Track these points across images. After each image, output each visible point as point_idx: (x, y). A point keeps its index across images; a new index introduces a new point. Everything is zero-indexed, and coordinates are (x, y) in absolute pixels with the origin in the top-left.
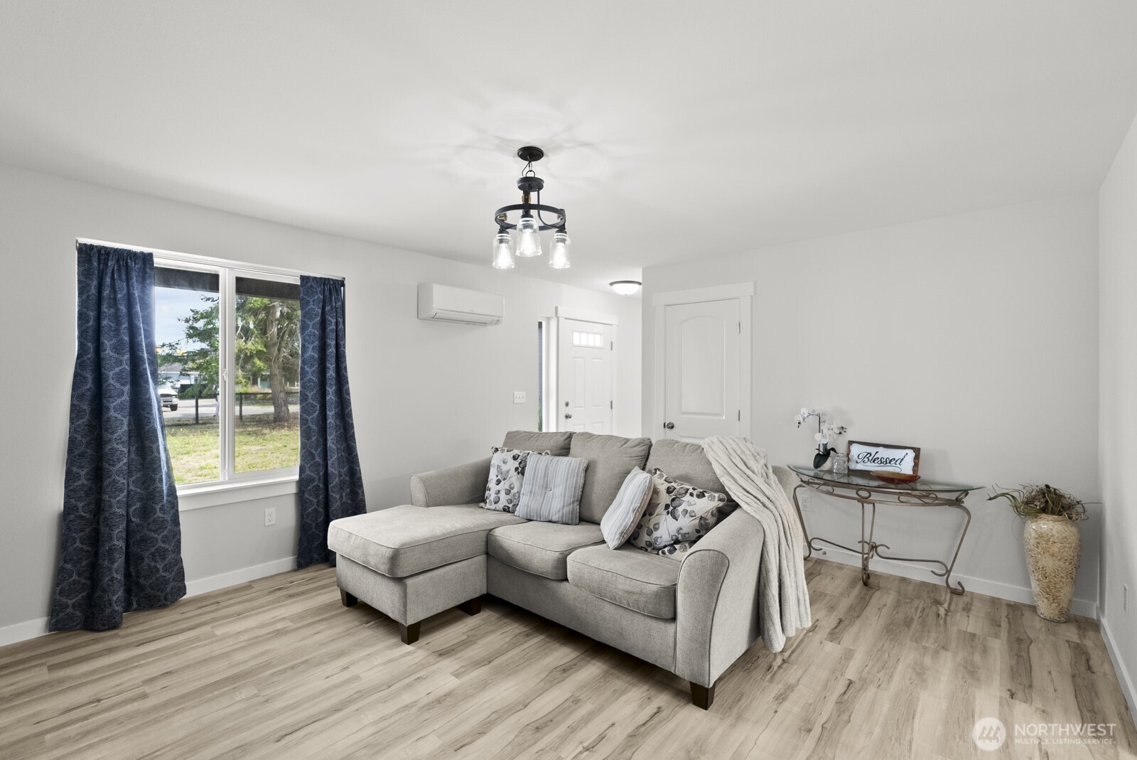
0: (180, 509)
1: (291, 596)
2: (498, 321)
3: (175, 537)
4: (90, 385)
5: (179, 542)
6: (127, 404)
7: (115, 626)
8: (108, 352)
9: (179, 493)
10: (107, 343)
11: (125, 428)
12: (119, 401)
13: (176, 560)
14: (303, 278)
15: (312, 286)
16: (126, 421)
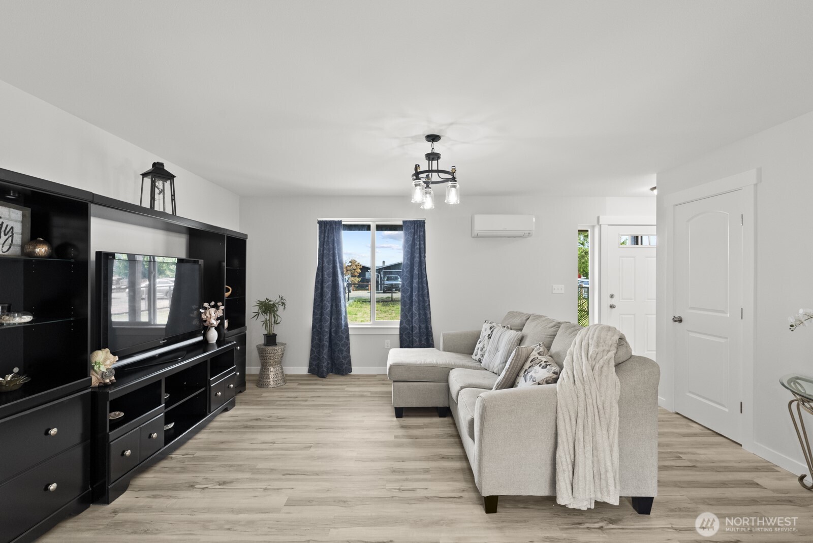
0: (350, 333)
1: (384, 384)
2: (529, 233)
3: (347, 345)
4: (320, 278)
5: (349, 348)
6: (331, 286)
7: (323, 377)
8: (325, 264)
9: (349, 326)
10: (325, 260)
11: (330, 295)
12: (328, 284)
13: (348, 356)
14: (404, 222)
15: (408, 226)
16: (330, 293)
